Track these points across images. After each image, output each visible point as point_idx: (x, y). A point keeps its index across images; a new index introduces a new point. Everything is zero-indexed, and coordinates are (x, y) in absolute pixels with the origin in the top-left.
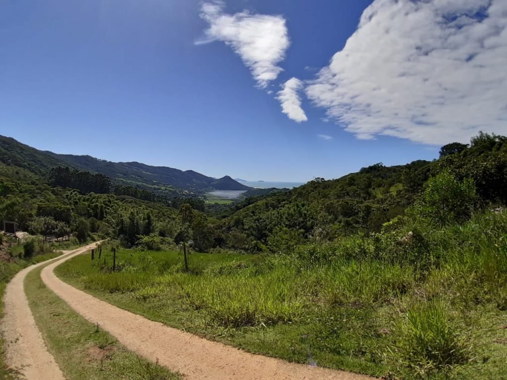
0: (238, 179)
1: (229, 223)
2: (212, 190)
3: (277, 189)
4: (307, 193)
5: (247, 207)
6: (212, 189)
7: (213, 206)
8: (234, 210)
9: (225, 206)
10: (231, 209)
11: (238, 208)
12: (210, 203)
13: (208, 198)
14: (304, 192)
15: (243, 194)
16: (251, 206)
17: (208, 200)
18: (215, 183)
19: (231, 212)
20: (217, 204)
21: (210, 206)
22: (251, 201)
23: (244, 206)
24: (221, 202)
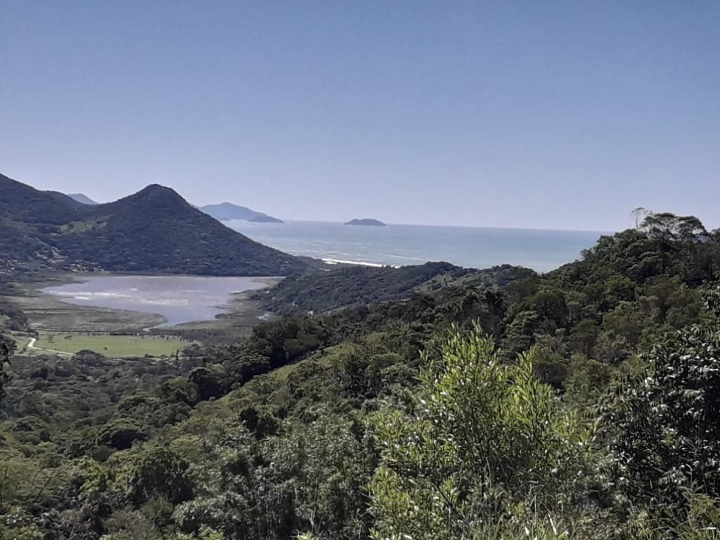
0: (227, 206)
1: (103, 486)
2: (62, 273)
3: (459, 272)
4: (592, 307)
5: (262, 381)
6: (65, 268)
7: (65, 374)
8: (180, 397)
9: (139, 373)
10: (166, 390)
11: (209, 388)
12: (51, 351)
13: (34, 325)
14: (574, 298)
15: (254, 296)
16: (283, 373)
17: (33, 333)
18: (81, 227)
19: (165, 411)
20: (89, 361)
21: (45, 374)
22: (292, 345)
23: (247, 374)
24: (116, 349)
